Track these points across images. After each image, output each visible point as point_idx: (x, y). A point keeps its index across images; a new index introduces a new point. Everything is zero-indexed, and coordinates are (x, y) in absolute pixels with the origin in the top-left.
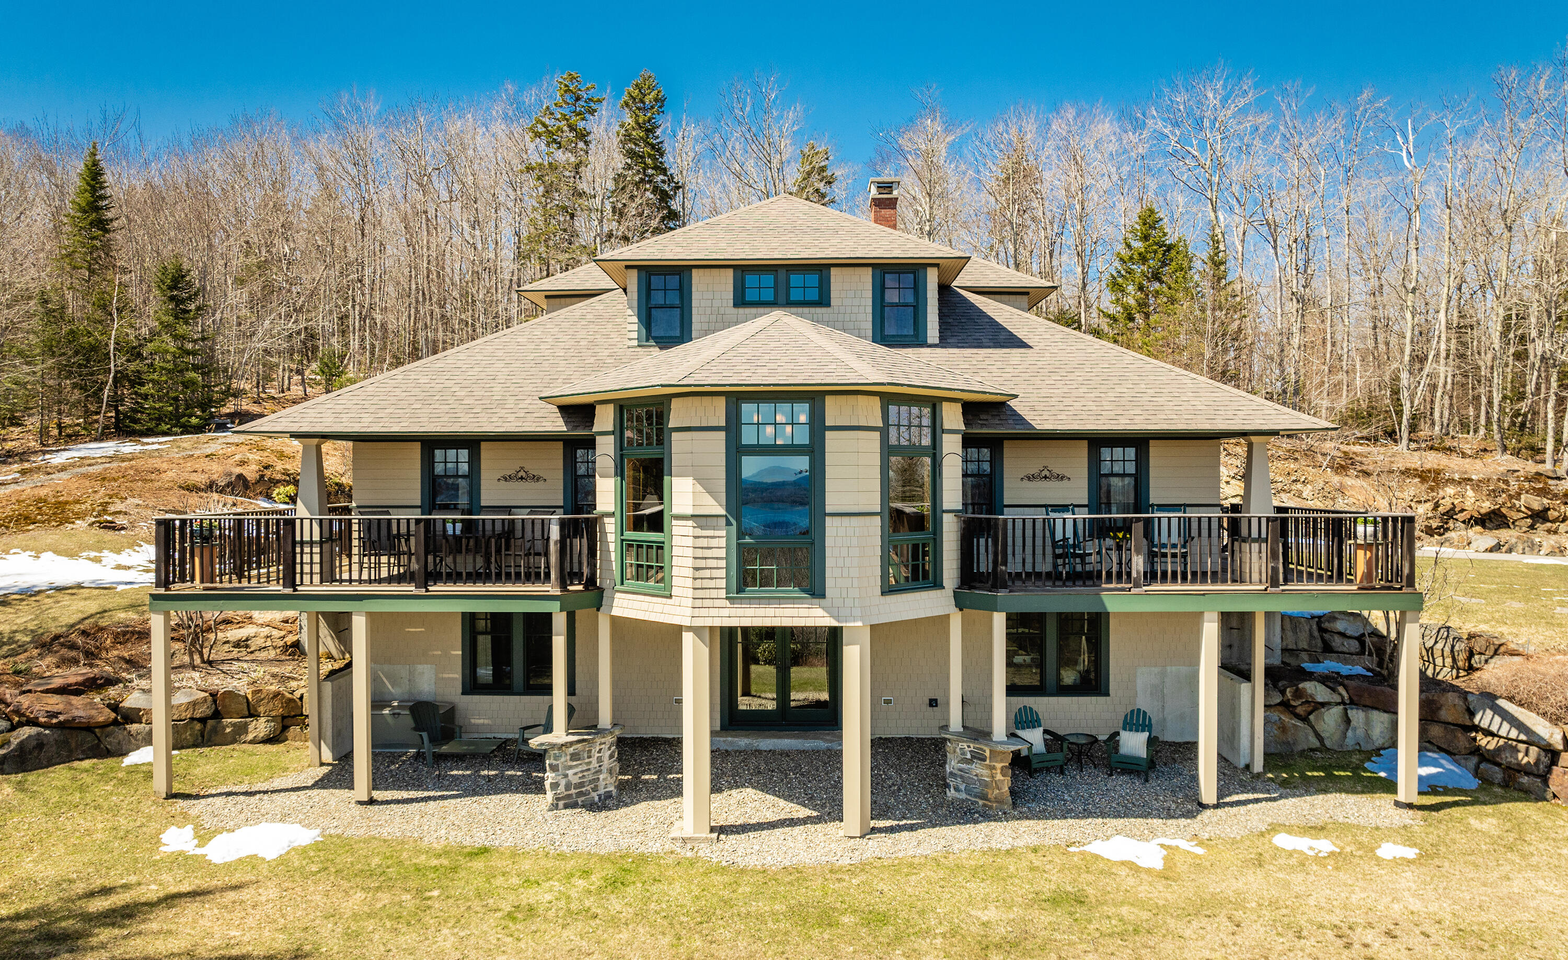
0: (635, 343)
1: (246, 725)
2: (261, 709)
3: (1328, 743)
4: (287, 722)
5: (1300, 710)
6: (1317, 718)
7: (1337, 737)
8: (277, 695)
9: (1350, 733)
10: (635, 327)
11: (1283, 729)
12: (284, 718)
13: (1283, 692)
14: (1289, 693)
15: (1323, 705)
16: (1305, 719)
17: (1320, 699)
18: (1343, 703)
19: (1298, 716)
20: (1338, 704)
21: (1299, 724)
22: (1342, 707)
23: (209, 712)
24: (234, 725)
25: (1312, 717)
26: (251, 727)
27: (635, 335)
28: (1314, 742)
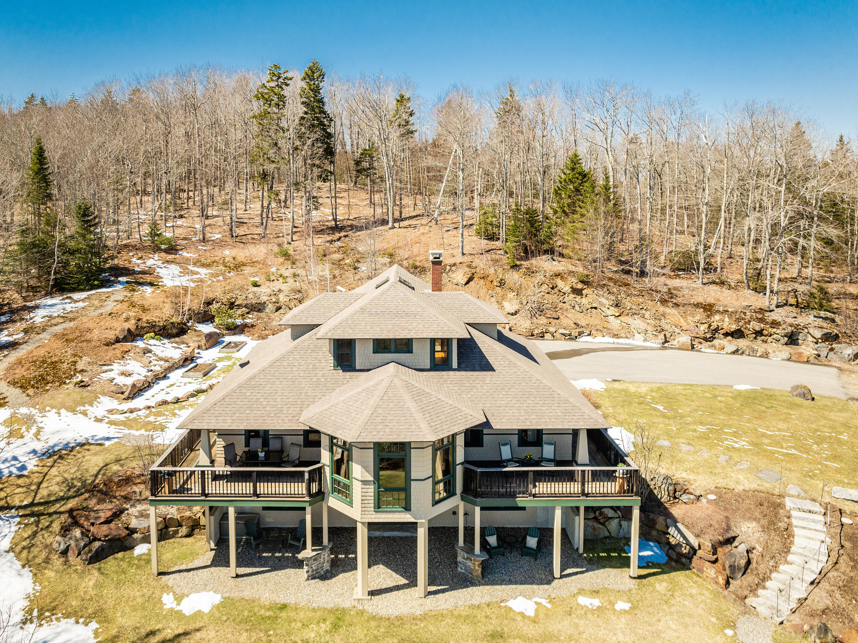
0: (333, 368)
1: (178, 530)
2: (184, 523)
3: (613, 535)
4: (194, 527)
5: (601, 521)
6: (608, 524)
7: (616, 532)
8: (190, 517)
9: (621, 531)
10: (332, 361)
11: (594, 529)
12: (192, 526)
13: (595, 513)
14: (597, 514)
15: (611, 518)
16: (603, 524)
17: (610, 516)
18: (619, 517)
19: (601, 523)
20: (617, 518)
21: (601, 526)
22: (618, 519)
23: (163, 526)
24: (173, 531)
25: (606, 523)
26: (180, 531)
27: (332, 365)
28: (607, 534)
